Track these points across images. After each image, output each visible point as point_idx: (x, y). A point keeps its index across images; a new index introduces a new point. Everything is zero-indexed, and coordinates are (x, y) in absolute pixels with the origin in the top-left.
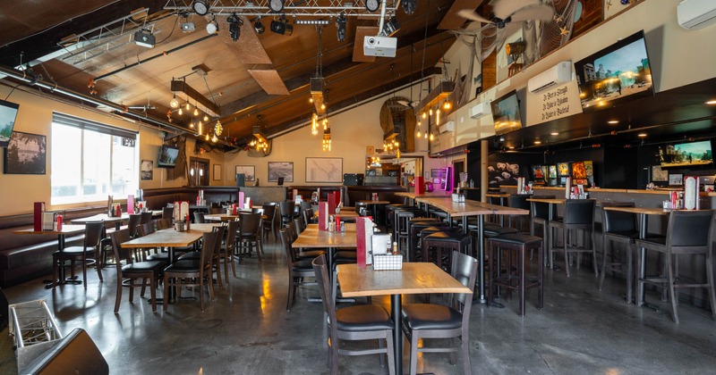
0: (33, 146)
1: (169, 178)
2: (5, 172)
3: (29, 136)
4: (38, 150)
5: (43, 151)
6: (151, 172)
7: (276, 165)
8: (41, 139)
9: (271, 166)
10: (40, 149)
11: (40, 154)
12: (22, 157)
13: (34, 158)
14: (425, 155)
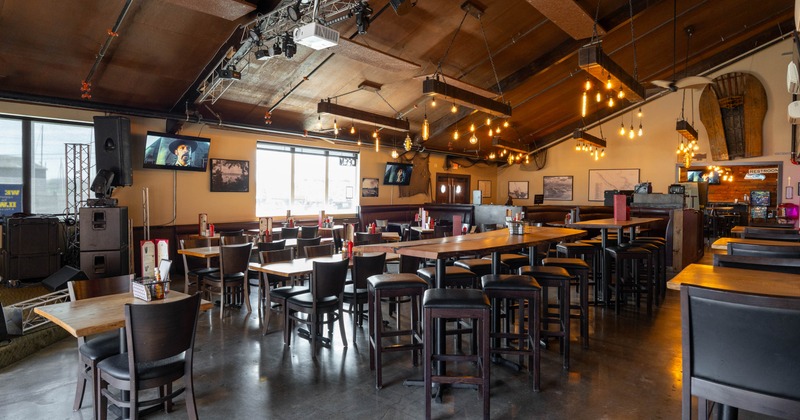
0: (237, 170)
1: (402, 194)
2: (212, 190)
3: (232, 162)
4: (241, 173)
5: (246, 173)
6: (376, 189)
7: (552, 180)
8: (245, 164)
9: (547, 181)
10: (243, 171)
11: (243, 176)
12: (225, 179)
13: (238, 179)
14: (786, 159)
